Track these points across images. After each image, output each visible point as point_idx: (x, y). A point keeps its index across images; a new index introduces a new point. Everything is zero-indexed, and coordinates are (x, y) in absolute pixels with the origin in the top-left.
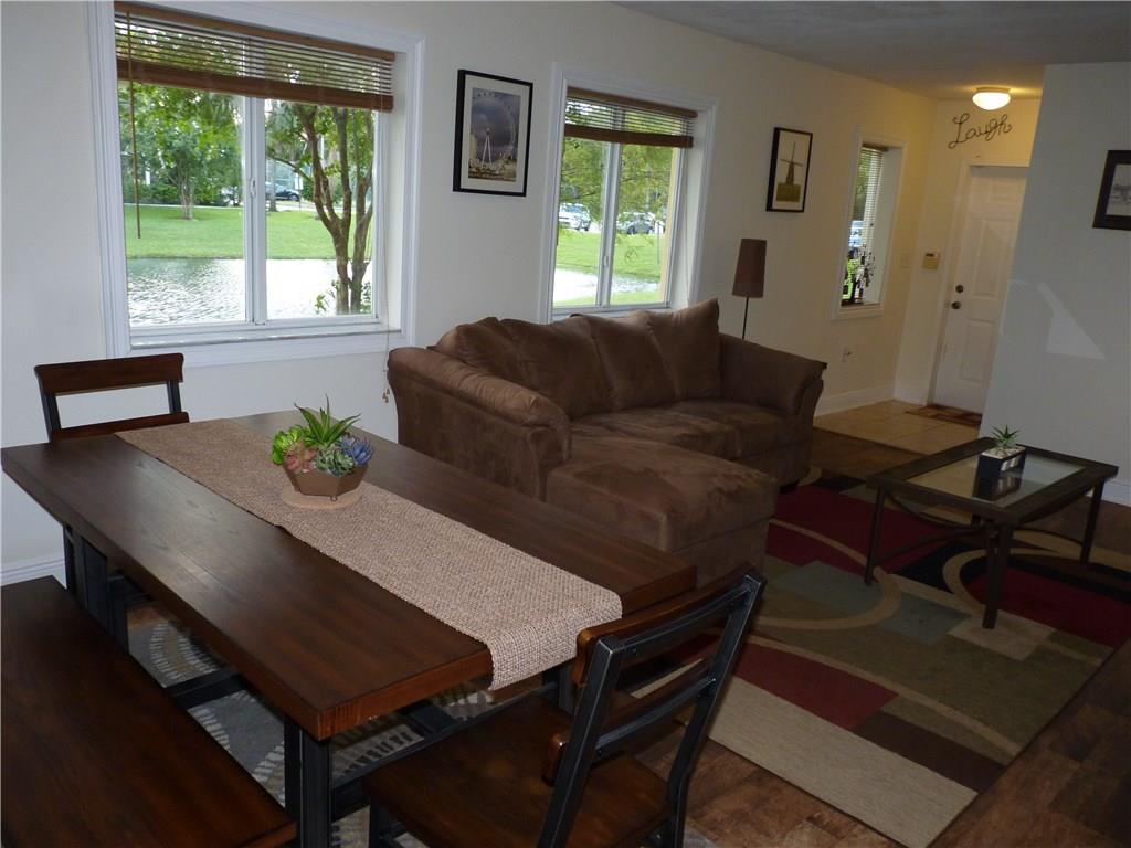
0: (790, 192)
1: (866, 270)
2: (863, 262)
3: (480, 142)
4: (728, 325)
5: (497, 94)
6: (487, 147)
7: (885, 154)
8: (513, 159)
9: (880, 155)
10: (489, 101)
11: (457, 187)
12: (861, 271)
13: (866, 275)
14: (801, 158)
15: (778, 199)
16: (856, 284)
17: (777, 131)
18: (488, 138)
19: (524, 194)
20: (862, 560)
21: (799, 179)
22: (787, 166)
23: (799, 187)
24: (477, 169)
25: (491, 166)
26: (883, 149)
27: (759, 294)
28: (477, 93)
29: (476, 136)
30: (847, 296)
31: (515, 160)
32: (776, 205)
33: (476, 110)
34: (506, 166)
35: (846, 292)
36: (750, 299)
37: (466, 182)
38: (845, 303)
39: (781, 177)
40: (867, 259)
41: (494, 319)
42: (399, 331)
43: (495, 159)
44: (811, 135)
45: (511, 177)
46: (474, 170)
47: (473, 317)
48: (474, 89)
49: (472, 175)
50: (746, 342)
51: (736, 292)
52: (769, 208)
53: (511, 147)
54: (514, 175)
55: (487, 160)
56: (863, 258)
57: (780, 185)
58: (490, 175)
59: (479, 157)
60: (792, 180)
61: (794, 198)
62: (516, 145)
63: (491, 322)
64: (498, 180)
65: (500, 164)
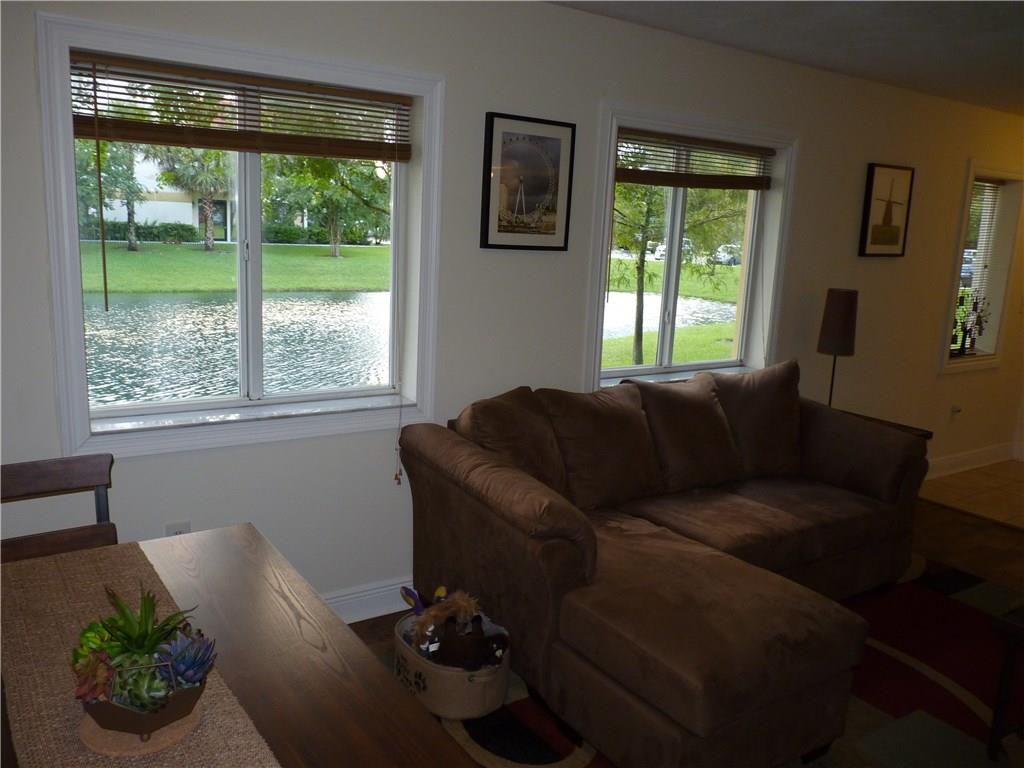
0: (887, 234)
1: (979, 317)
2: (975, 309)
3: (513, 192)
4: (810, 389)
5: (533, 139)
6: (521, 197)
7: (1001, 188)
8: (551, 209)
9: (995, 190)
10: (523, 146)
11: (485, 243)
12: (973, 318)
13: (979, 322)
14: (901, 196)
15: (874, 242)
16: (966, 332)
17: (871, 168)
18: (521, 188)
19: (565, 249)
21: (898, 220)
22: (883, 205)
23: (898, 228)
24: (509, 222)
25: (525, 218)
26: (999, 183)
27: (848, 350)
28: (508, 138)
29: (506, 185)
30: (957, 346)
31: (554, 210)
32: (870, 249)
33: (507, 156)
34: (544, 218)
35: (954, 342)
36: (838, 358)
37: (495, 237)
38: (954, 355)
39: (876, 217)
40: (980, 305)
41: (528, 388)
42: (415, 405)
43: (530, 210)
44: (913, 171)
45: (550, 229)
46: (504, 223)
48: (504, 134)
49: (502, 229)
50: (834, 409)
51: (822, 349)
52: (862, 252)
53: (549, 197)
54: (553, 227)
55: (520, 212)
56: (976, 304)
57: (876, 227)
58: (526, 229)
59: (511, 208)
60: (890, 220)
61: (893, 241)
62: (555, 193)
63: (522, 395)
64: (534, 233)
65: (536, 216)
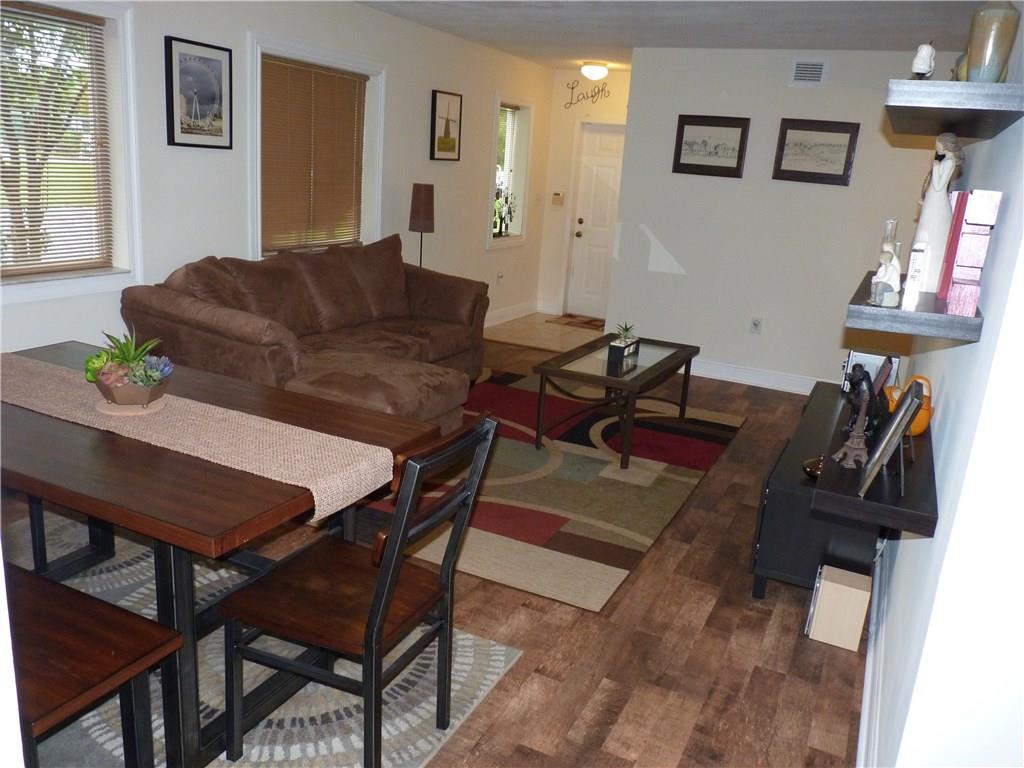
0: (449, 144)
1: (509, 208)
2: (506, 202)
3: (189, 101)
4: (409, 256)
5: (200, 58)
6: (196, 106)
7: (517, 112)
8: (218, 116)
9: (513, 114)
10: (194, 65)
11: (171, 141)
12: (505, 209)
13: (510, 212)
14: (454, 115)
15: (439, 150)
16: (502, 219)
17: (434, 93)
18: (196, 98)
19: (230, 147)
20: (533, 433)
21: (454, 134)
22: (444, 121)
23: (453, 140)
24: (188, 125)
25: (200, 123)
26: (516, 108)
27: (430, 229)
28: (184, 58)
29: (185, 96)
30: (497, 230)
31: (220, 117)
32: (438, 154)
33: (184, 72)
34: (213, 123)
35: (495, 227)
36: (424, 234)
37: (179, 137)
38: (495, 235)
39: (440, 132)
40: (509, 199)
41: (213, 257)
42: (129, 272)
43: (203, 116)
44: (461, 96)
45: (218, 132)
46: (185, 126)
47: (196, 256)
48: (180, 54)
49: (184, 131)
50: (424, 270)
51: (412, 229)
52: (432, 157)
53: (216, 106)
54: (221, 131)
55: (196, 118)
56: (507, 199)
57: (440, 138)
58: (199, 131)
59: (189, 114)
60: (449, 133)
61: (452, 149)
62: (221, 103)
63: (211, 260)
64: (207, 134)
65: (208, 120)
